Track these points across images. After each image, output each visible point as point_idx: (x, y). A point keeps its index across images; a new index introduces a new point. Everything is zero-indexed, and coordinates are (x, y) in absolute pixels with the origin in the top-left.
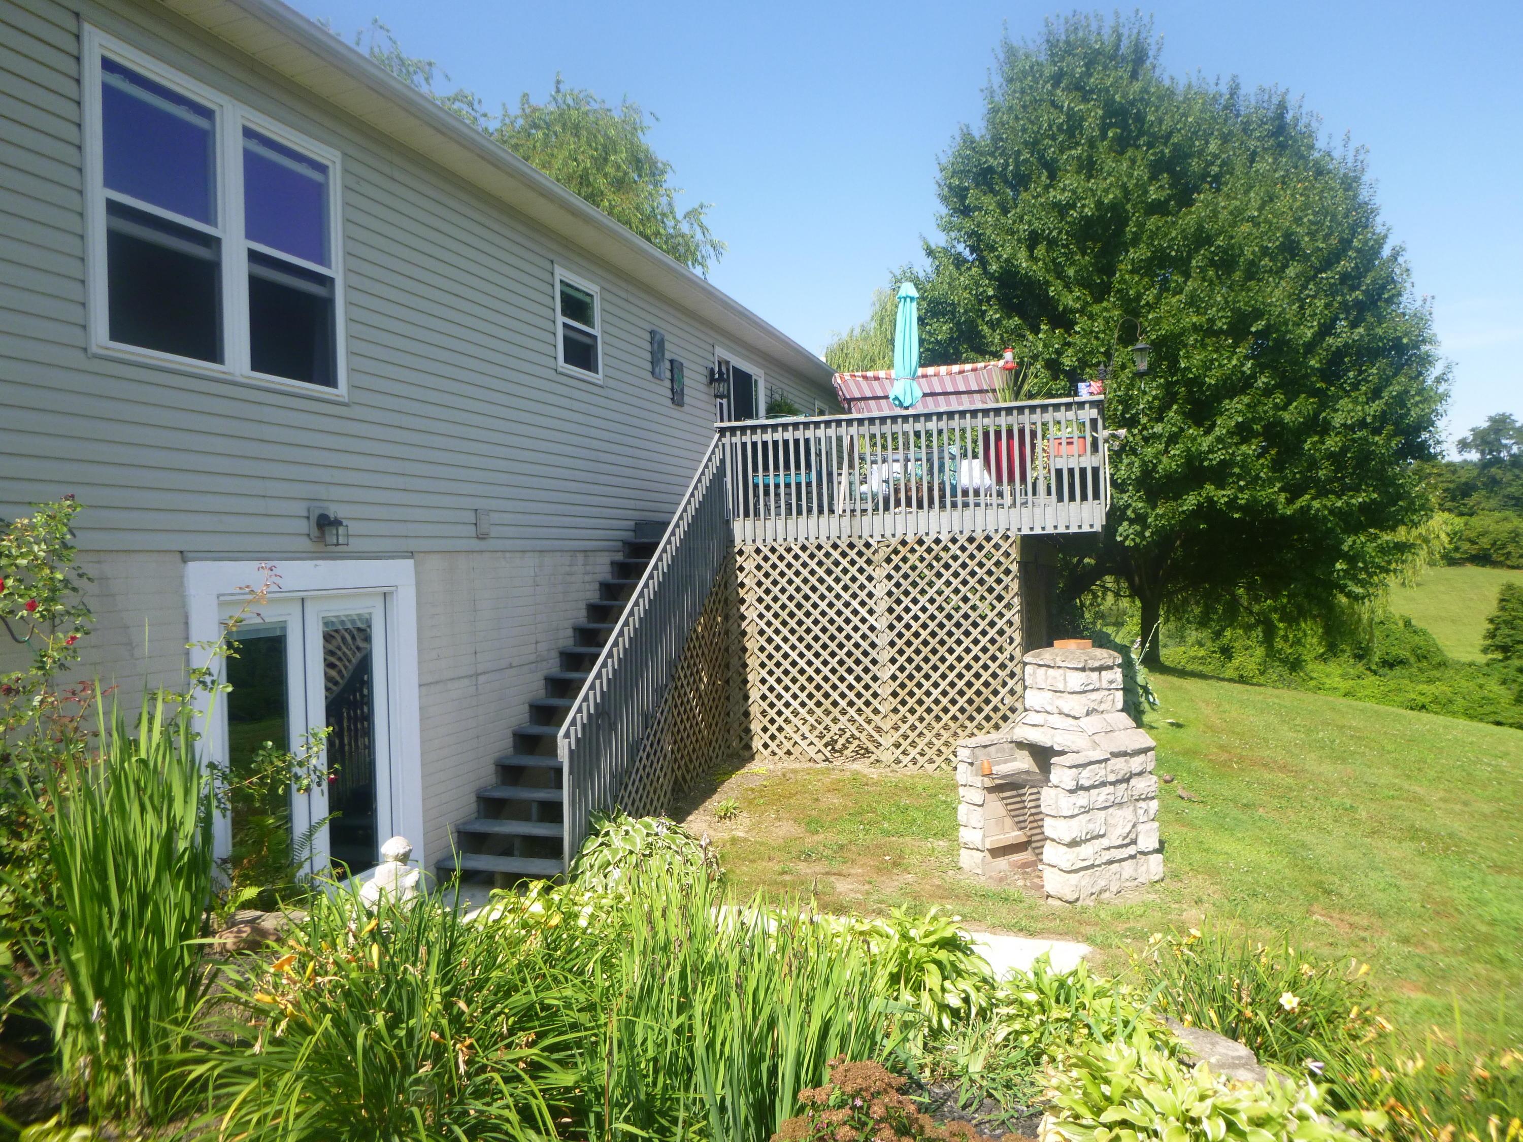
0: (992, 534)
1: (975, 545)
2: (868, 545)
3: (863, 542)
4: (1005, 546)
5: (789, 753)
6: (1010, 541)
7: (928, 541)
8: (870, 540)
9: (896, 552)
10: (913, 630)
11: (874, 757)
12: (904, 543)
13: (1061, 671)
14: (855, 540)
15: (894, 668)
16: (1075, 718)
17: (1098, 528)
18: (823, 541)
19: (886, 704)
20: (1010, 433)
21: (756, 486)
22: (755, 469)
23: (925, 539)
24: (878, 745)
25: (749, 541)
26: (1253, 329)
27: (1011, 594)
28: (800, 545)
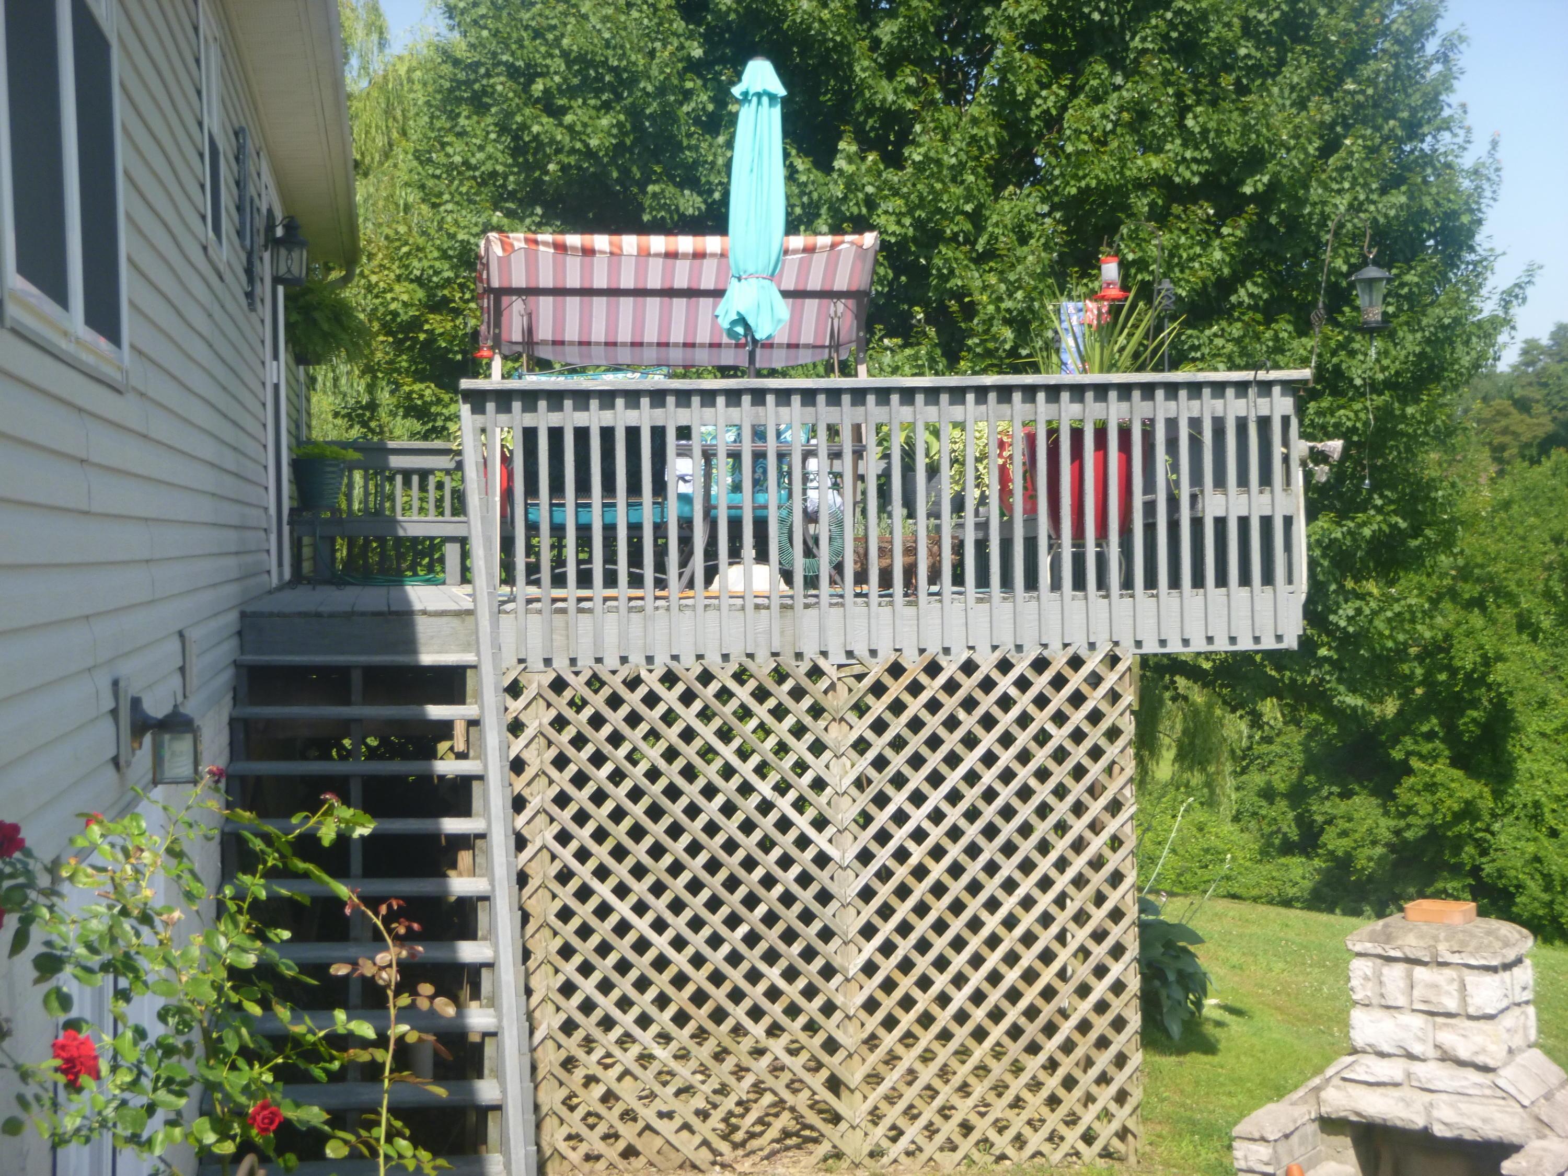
0: (1084, 653)
1: (1048, 675)
2: (815, 673)
3: (805, 666)
4: (1110, 679)
5: (630, 1152)
6: (1121, 667)
7: (950, 668)
8: (822, 663)
9: (878, 689)
10: (913, 861)
11: (824, 1148)
12: (896, 670)
13: (1448, 972)
14: (788, 662)
15: (870, 948)
16: (1485, 1069)
17: (1291, 642)
18: (713, 662)
19: (852, 1027)
20: (1125, 433)
21: (532, 528)
22: (531, 489)
23: (943, 661)
24: (836, 1119)
25: (536, 663)
26: (1248, 190)
27: (1121, 780)
28: (660, 672)
